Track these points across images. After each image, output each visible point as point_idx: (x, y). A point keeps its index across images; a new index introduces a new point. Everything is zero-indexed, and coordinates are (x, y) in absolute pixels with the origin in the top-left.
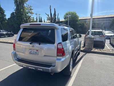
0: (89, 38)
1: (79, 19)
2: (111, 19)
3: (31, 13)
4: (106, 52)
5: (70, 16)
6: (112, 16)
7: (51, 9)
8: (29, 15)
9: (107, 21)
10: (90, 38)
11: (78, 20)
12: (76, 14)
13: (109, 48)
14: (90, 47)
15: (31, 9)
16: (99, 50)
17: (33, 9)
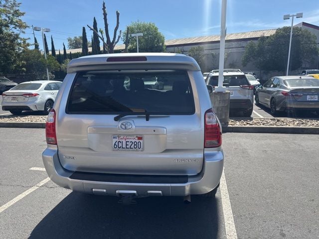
0: (218, 93)
1: (166, 43)
2: (244, 44)
3: (21, 26)
4: (262, 126)
5: (142, 34)
6: (247, 37)
7: (105, 15)
8: (12, 30)
9: (235, 50)
10: (220, 93)
11: (164, 47)
12: (156, 29)
13: (262, 117)
14: (224, 117)
15: (16, 13)
16: (245, 123)
17: (23, 14)
